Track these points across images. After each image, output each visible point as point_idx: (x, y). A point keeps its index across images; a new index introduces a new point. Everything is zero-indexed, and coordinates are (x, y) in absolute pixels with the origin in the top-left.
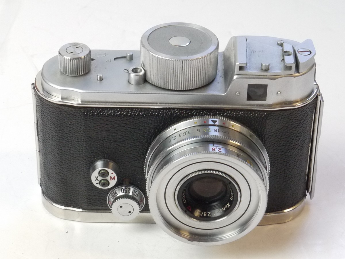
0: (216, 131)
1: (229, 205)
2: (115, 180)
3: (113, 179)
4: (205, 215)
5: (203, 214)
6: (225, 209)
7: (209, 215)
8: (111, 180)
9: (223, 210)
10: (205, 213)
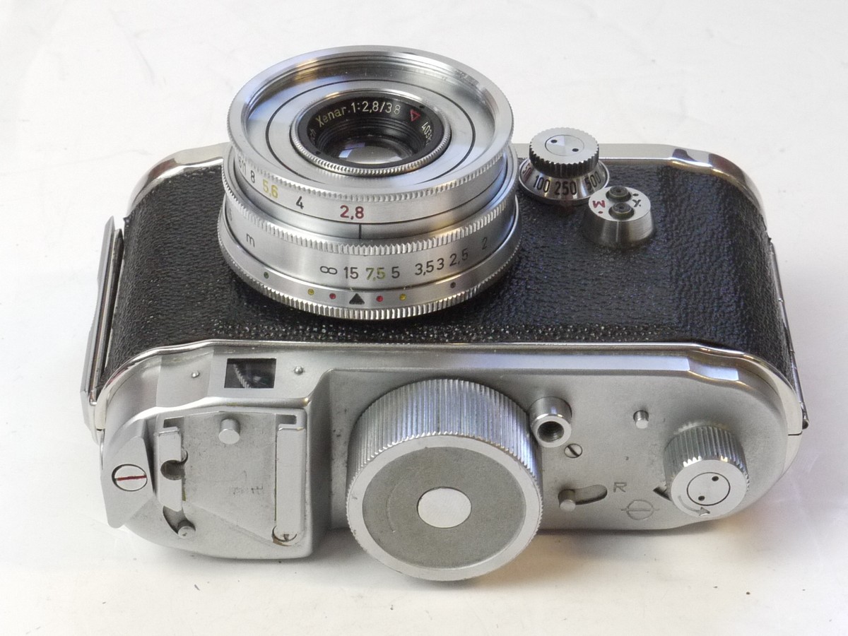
0: (352, 273)
1: (319, 120)
2: (594, 202)
3: (599, 203)
4: (376, 104)
5: (380, 107)
6: (329, 114)
7: (365, 104)
8: (603, 201)
9: (334, 114)
10: (375, 108)
